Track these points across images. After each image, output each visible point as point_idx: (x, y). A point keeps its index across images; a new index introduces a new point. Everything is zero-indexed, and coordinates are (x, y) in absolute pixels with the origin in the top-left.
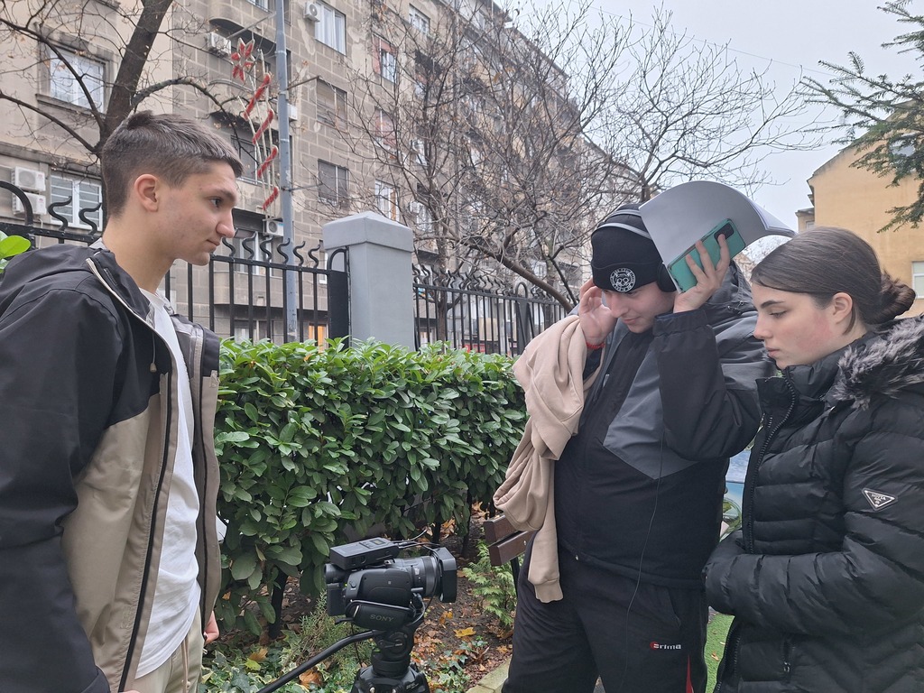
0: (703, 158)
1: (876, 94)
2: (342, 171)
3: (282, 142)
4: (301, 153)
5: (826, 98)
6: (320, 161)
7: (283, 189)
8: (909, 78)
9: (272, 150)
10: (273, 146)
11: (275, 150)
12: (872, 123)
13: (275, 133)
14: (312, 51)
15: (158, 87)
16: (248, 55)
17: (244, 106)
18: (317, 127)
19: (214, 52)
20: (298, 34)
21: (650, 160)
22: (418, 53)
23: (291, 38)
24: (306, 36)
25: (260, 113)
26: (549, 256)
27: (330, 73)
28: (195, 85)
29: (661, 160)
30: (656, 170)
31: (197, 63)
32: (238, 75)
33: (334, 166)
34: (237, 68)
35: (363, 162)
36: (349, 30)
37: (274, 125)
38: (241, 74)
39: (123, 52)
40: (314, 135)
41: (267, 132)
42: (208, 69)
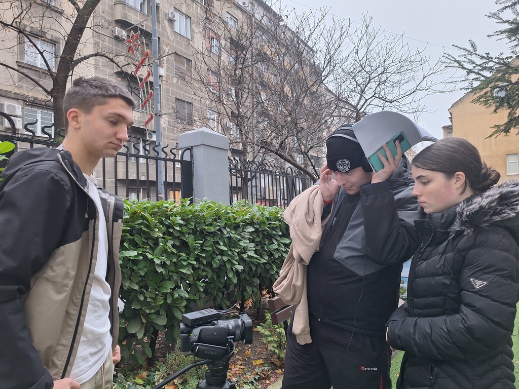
0: (390, 97)
1: (484, 63)
2: (189, 105)
3: (155, 88)
4: (166, 94)
5: (457, 65)
6: (177, 99)
7: (156, 115)
8: (502, 54)
9: (149, 93)
10: (150, 91)
11: (151, 93)
12: (482, 78)
13: (151, 83)
14: (172, 38)
15: (86, 58)
16: (136, 40)
17: (134, 68)
18: (175, 80)
19: (117, 38)
20: (164, 28)
21: (360, 98)
22: (231, 39)
23: (160, 30)
24: (168, 29)
25: (143, 72)
26: (304, 152)
27: (183, 50)
28: (106, 57)
29: (367, 98)
30: (364, 104)
31: (108, 44)
32: (131, 51)
33: (184, 101)
34: (130, 47)
35: (201, 100)
36: (193, 26)
37: (151, 79)
38: (133, 51)
39: (66, 38)
40: (173, 84)
41: (147, 83)
42: (114, 47)
